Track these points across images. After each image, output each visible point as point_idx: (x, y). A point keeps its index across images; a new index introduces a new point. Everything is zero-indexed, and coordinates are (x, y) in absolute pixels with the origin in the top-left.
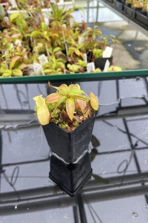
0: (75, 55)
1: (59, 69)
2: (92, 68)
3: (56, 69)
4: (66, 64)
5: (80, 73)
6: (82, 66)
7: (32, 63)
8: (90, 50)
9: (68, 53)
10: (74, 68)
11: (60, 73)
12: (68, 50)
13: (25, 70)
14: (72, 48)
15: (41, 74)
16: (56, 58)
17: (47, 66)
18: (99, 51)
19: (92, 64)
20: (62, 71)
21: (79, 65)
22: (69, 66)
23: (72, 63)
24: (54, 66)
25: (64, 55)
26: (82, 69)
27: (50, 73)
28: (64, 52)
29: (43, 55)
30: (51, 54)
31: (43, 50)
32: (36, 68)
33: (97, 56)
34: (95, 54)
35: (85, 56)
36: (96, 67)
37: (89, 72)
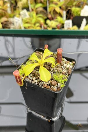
0: (55, 12)
1: (37, 24)
2: (69, 25)
3: (35, 24)
4: (46, 20)
5: (57, 30)
6: (60, 22)
7: (14, 17)
8: (69, 8)
9: (49, 10)
10: (52, 24)
11: (38, 29)
12: (49, 7)
13: (6, 23)
14: (53, 5)
15: (20, 28)
16: (37, 14)
17: (28, 21)
18: (78, 9)
19: (70, 22)
20: (41, 27)
21: (57, 21)
22: (48, 22)
23: (51, 19)
24: (34, 21)
25: (45, 11)
26: (60, 25)
27: (29, 27)
28: (45, 8)
29: (25, 11)
30: (32, 10)
31: (26, 6)
32: (17, 22)
33: (75, 14)
34: (74, 12)
35: (64, 13)
36: (74, 24)
37: (66, 29)
